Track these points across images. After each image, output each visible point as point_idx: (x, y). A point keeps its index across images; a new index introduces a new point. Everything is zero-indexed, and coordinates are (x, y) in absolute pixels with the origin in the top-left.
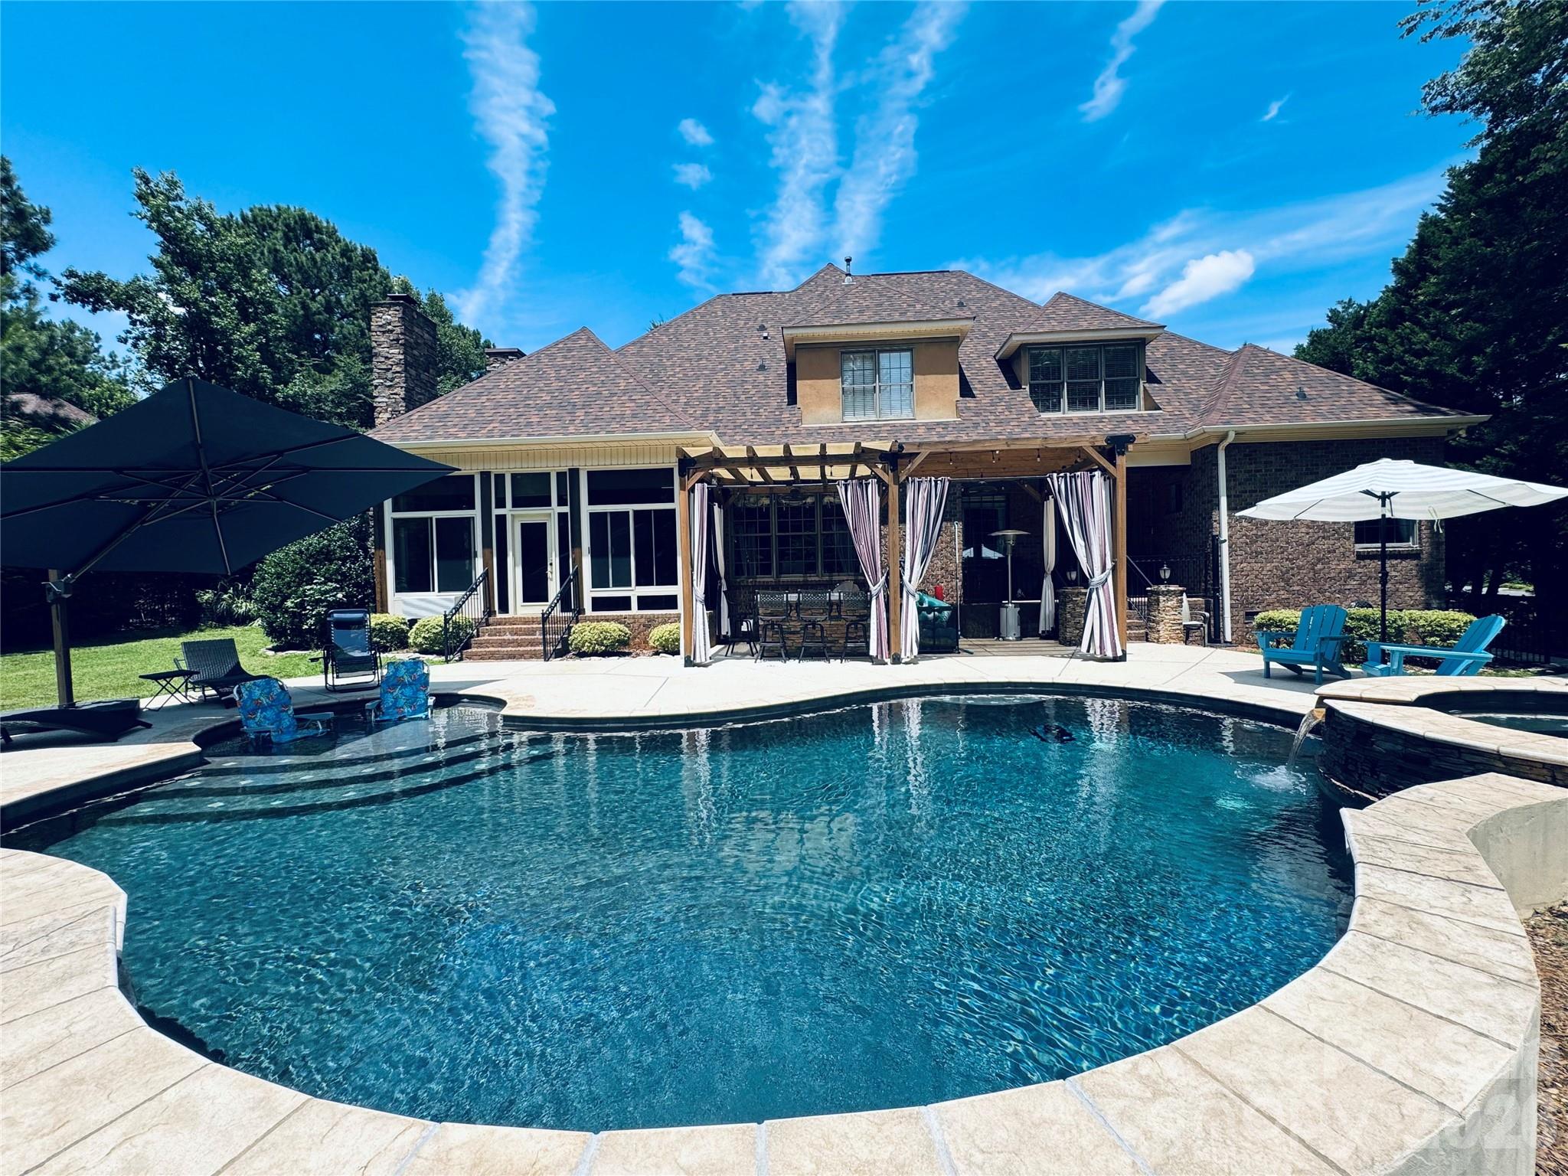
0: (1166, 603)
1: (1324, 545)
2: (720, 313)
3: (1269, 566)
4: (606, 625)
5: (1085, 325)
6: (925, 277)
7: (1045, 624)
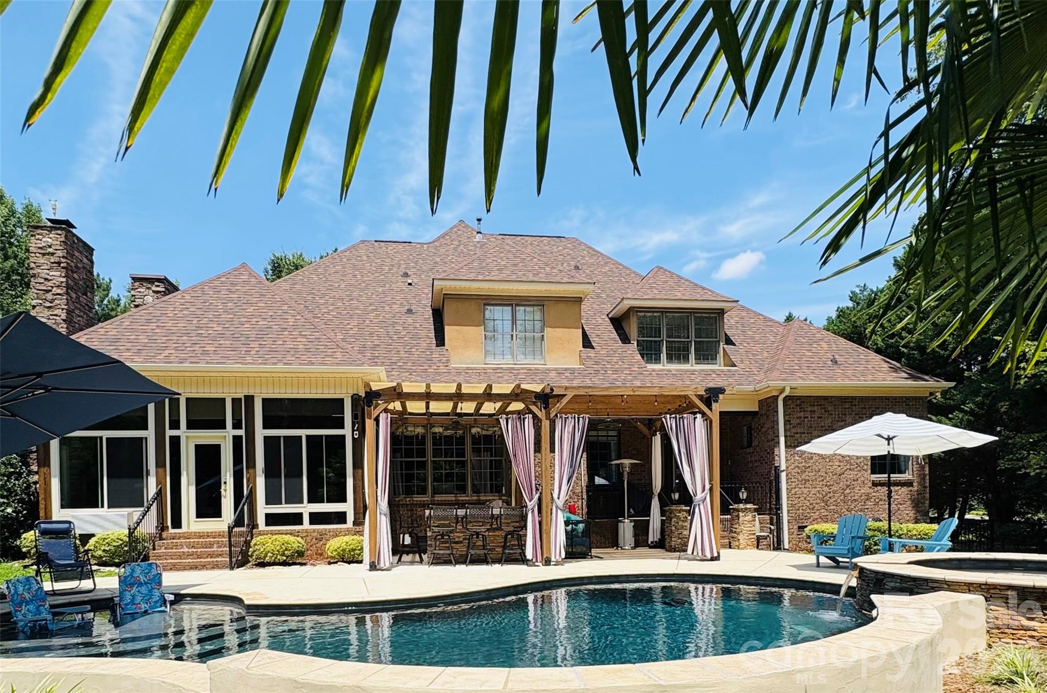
0: (745, 518)
1: (851, 475)
2: (365, 258)
3: (814, 491)
4: (287, 538)
5: (679, 295)
6: (546, 240)
7: (654, 535)
